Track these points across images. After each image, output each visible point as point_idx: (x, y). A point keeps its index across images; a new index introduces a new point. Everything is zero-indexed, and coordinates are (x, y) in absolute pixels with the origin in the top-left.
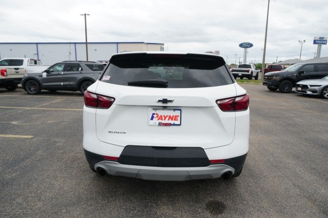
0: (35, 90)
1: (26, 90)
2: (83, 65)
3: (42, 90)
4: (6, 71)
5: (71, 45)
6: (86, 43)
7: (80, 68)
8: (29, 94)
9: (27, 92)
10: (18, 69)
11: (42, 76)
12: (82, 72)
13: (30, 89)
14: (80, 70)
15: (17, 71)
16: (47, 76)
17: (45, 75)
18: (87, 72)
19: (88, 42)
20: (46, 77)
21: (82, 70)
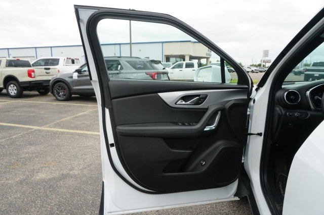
0: (64, 95)
1: (54, 96)
2: (122, 61)
3: (73, 96)
4: (33, 71)
5: (116, 45)
6: (131, 44)
7: (120, 66)
8: (58, 100)
9: (55, 98)
10: (49, 69)
11: (72, 77)
12: (122, 71)
13: (58, 93)
14: (119, 69)
15: (48, 71)
16: (78, 77)
17: (75, 76)
18: (129, 71)
19: (132, 42)
20: (76, 78)
21: (122, 68)
